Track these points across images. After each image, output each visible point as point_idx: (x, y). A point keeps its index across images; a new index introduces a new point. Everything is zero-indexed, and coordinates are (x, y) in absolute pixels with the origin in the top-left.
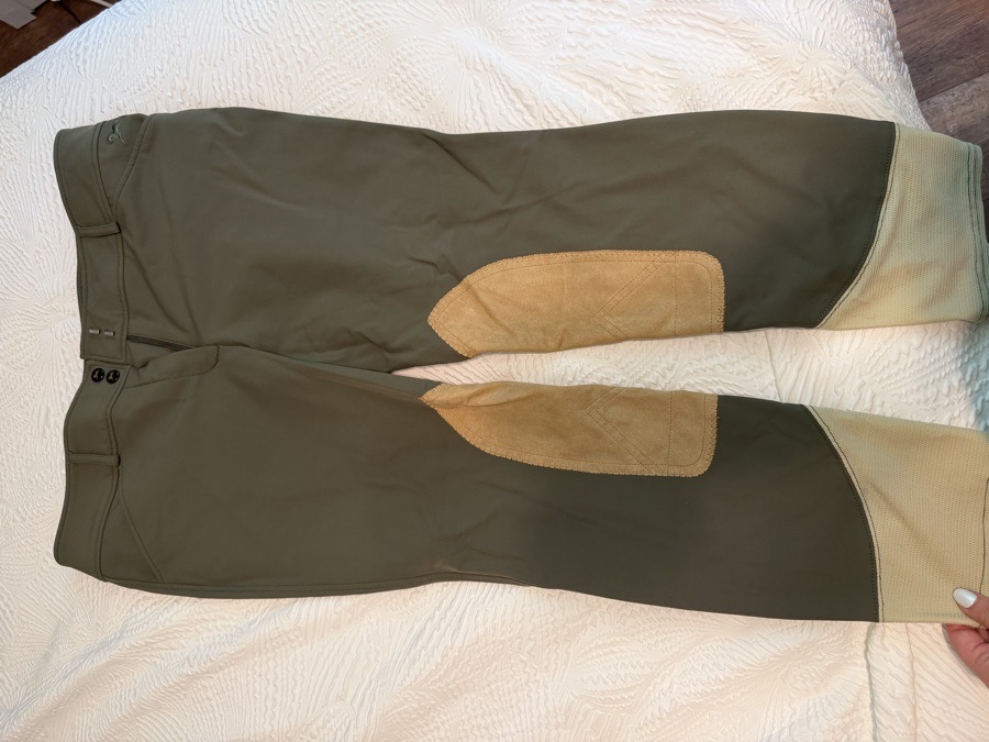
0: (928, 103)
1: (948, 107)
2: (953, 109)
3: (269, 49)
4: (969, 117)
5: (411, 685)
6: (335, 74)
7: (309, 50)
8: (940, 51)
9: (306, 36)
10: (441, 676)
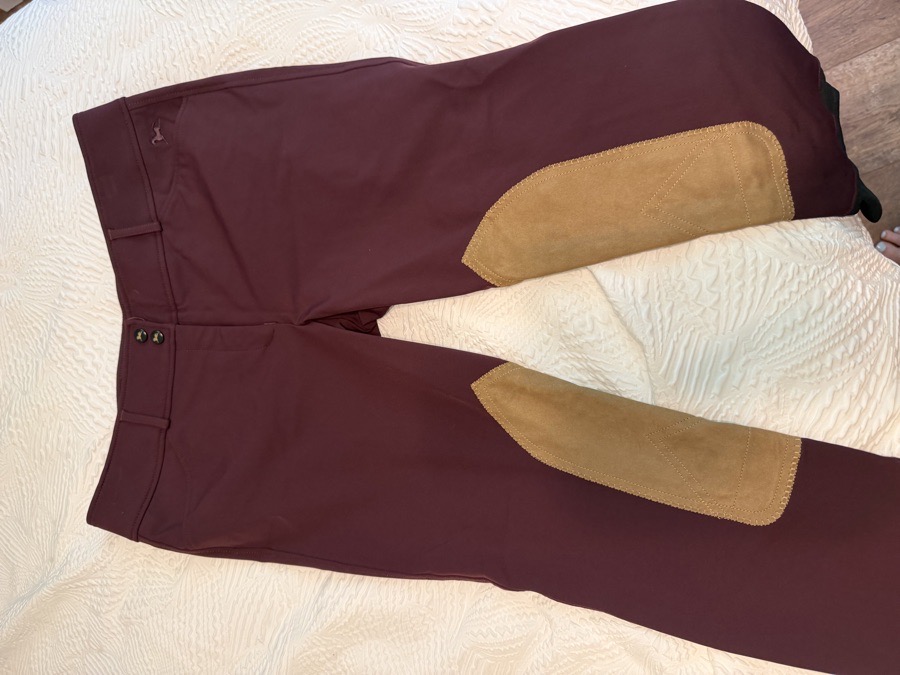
0: (851, 64)
1: (871, 67)
2: (875, 69)
3: (183, 31)
4: (891, 77)
5: (317, 631)
6: (246, 56)
7: (219, 32)
8: (863, 13)
9: (217, 19)
10: (345, 624)
